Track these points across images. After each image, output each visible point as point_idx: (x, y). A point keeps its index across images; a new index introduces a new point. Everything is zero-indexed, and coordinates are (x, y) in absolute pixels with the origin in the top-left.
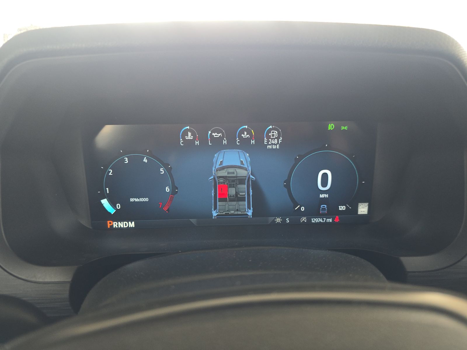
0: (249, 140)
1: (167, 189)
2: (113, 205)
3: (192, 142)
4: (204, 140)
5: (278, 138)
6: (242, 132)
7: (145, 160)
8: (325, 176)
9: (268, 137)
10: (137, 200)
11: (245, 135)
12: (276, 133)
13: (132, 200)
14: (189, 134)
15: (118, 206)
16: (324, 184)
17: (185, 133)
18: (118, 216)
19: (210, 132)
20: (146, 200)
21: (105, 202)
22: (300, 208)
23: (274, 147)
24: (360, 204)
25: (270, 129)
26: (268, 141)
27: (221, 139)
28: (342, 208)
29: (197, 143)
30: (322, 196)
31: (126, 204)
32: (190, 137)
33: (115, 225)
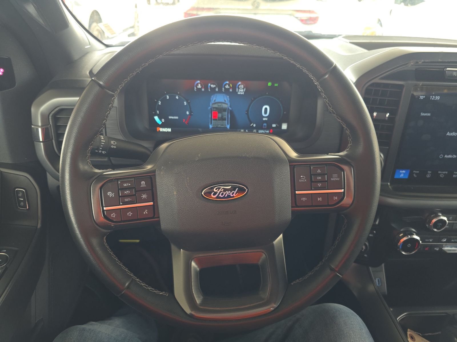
0: (228, 89)
1: (188, 113)
2: (160, 119)
3: (200, 89)
4: (206, 87)
5: (243, 89)
6: (226, 85)
7: (177, 98)
8: (266, 109)
9: (239, 88)
10: (172, 118)
11: (227, 87)
12: (242, 86)
13: (170, 117)
14: (199, 85)
15: (163, 120)
16: (266, 113)
17: (197, 84)
18: (163, 126)
19: (209, 85)
20: (177, 118)
21: (156, 118)
22: (253, 125)
23: (241, 93)
24: (283, 124)
25: (240, 85)
26: (238, 90)
27: (215, 88)
28: (274, 126)
29: (203, 90)
30: (264, 119)
31: (167, 119)
32: (199, 86)
33: (161, 130)
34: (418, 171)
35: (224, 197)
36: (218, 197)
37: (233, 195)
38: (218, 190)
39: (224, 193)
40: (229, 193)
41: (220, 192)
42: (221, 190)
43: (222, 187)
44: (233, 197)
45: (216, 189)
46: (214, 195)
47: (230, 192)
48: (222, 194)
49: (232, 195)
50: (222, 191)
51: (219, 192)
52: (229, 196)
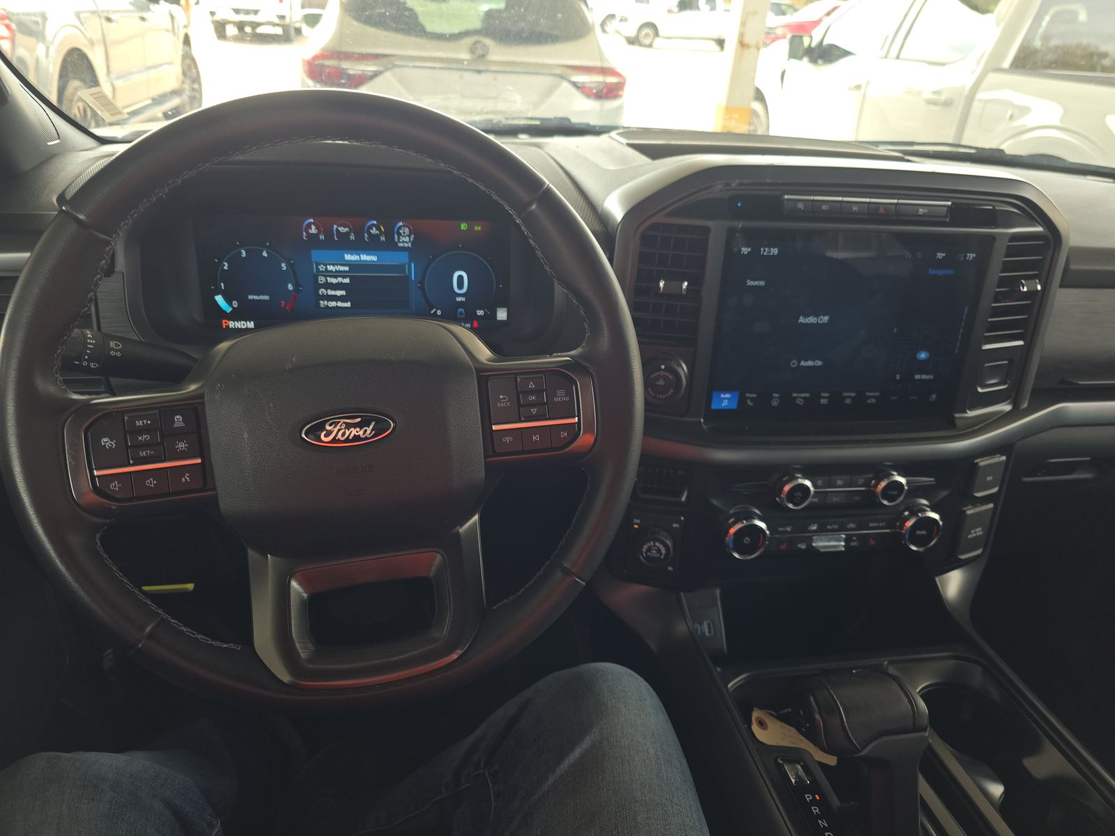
0: (377, 236)
1: (290, 287)
2: (229, 302)
3: (316, 236)
4: (329, 234)
5: (409, 236)
6: (371, 227)
7: (265, 254)
8: (460, 278)
9: (399, 234)
10: (256, 297)
11: (374, 231)
12: (407, 230)
13: (250, 297)
14: (313, 227)
15: (235, 304)
16: (460, 285)
17: (309, 226)
18: (235, 316)
19: (335, 226)
20: (266, 298)
21: (219, 299)
22: (436, 312)
23: (406, 245)
24: (498, 309)
25: (400, 228)
26: (399, 238)
27: (348, 234)
28: (480, 313)
29: (322, 237)
30: (459, 299)
31: (244, 302)
32: (313, 230)
33: (232, 324)
34: (754, 393)
35: (347, 440)
36: (334, 440)
37: (364, 436)
38: (335, 427)
39: (348, 433)
40: (357, 432)
41: (339, 430)
42: (341, 426)
43: (342, 421)
44: (366, 438)
45: (330, 425)
46: (326, 436)
47: (358, 429)
48: (343, 434)
49: (362, 436)
50: (343, 427)
51: (336, 429)
52: (357, 438)
